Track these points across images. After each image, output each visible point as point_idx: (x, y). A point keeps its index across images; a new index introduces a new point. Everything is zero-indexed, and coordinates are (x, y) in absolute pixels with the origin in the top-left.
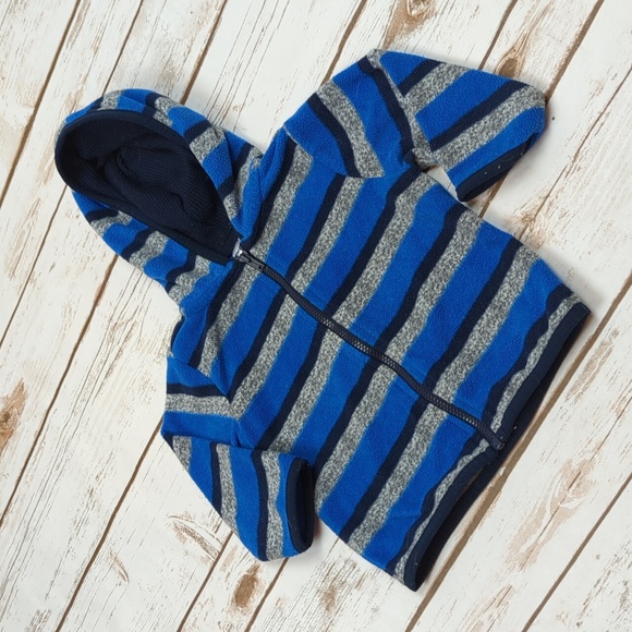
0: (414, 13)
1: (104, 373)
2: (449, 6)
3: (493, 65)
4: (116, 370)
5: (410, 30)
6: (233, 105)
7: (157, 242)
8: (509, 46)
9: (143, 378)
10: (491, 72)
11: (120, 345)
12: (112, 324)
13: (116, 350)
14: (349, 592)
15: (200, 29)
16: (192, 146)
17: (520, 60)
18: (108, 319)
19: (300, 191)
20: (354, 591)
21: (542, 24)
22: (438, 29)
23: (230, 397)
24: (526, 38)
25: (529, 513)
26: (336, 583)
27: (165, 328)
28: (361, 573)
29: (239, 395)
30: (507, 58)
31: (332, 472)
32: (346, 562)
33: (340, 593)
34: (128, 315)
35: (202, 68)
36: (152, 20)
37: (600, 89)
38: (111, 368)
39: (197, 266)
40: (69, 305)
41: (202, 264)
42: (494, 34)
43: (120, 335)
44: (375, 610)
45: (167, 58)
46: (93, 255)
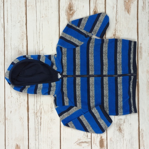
0: (71, 13)
1: (39, 125)
2: (77, 9)
3: (92, 13)
4: (42, 123)
5: (72, 16)
6: (40, 50)
7: (40, 86)
8: (93, 9)
9: (50, 119)
10: (92, 15)
11: (40, 116)
12: (35, 113)
13: (39, 118)
14: (123, 125)
15: (23, 40)
16: (41, 60)
17: (96, 10)
18: (33, 113)
19: (67, 56)
20: (124, 124)
21: (97, 3)
22: (78, 13)
23: (76, 106)
24: (95, 6)
25: (146, 84)
26: (120, 125)
27: (50, 104)
28: (123, 120)
29: (78, 104)
30: (94, 11)
31: (106, 104)
32: (119, 120)
33: (121, 127)
34: (38, 108)
35: (28, 48)
36: (9, 45)
37: (114, 7)
38: (40, 123)
39: (52, 85)
40: (21, 117)
41: (53, 84)
42: (89, 9)
43: (39, 114)
44: (130, 124)
45: (18, 50)
46: (21, 102)
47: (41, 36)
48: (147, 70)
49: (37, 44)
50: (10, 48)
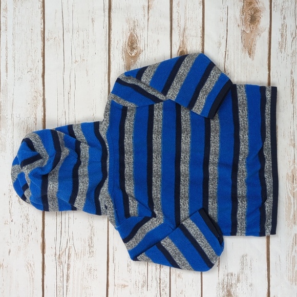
0: (133, 55)
1: (65, 281)
2: (146, 46)
3: (175, 54)
4: (71, 275)
5: (135, 62)
8: (178, 47)
9: (87, 269)
11: (67, 262)
12: (57, 256)
13: (66, 266)
14: (236, 287)
15: (37, 108)
17: (185, 50)
18: (54, 255)
20: (238, 285)
21: (186, 34)
22: (146, 55)
24: (183, 42)
25: (285, 202)
26: (229, 287)
27: (87, 239)
28: (236, 275)
30: (179, 52)
32: (227, 275)
33: (232, 291)
34: (64, 245)
36: (9, 117)
37: (220, 44)
38: (68, 276)
40: (28, 263)
42: (170, 46)
43: (64, 258)
44: (251, 285)
45: (26, 128)
46: (30, 232)
47: (72, 100)
48: (287, 174)
49: (64, 116)
50: (10, 122)
